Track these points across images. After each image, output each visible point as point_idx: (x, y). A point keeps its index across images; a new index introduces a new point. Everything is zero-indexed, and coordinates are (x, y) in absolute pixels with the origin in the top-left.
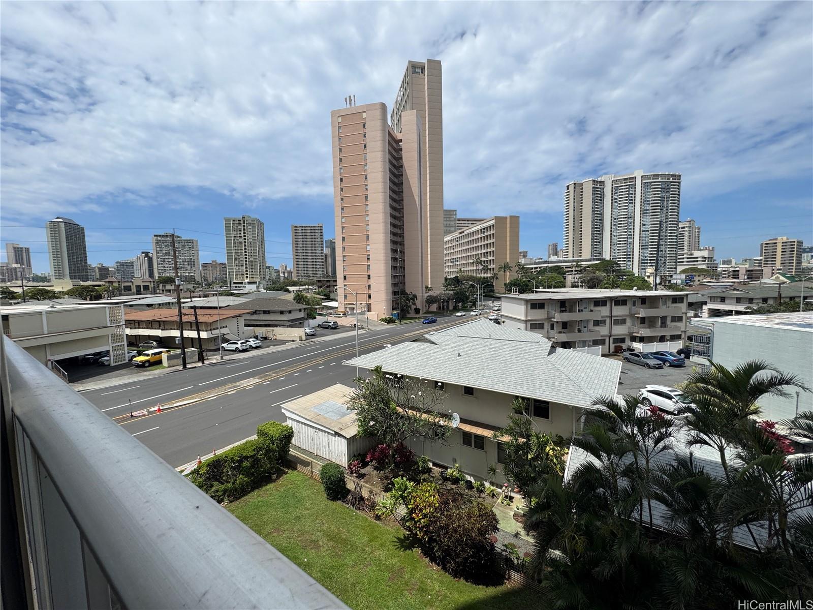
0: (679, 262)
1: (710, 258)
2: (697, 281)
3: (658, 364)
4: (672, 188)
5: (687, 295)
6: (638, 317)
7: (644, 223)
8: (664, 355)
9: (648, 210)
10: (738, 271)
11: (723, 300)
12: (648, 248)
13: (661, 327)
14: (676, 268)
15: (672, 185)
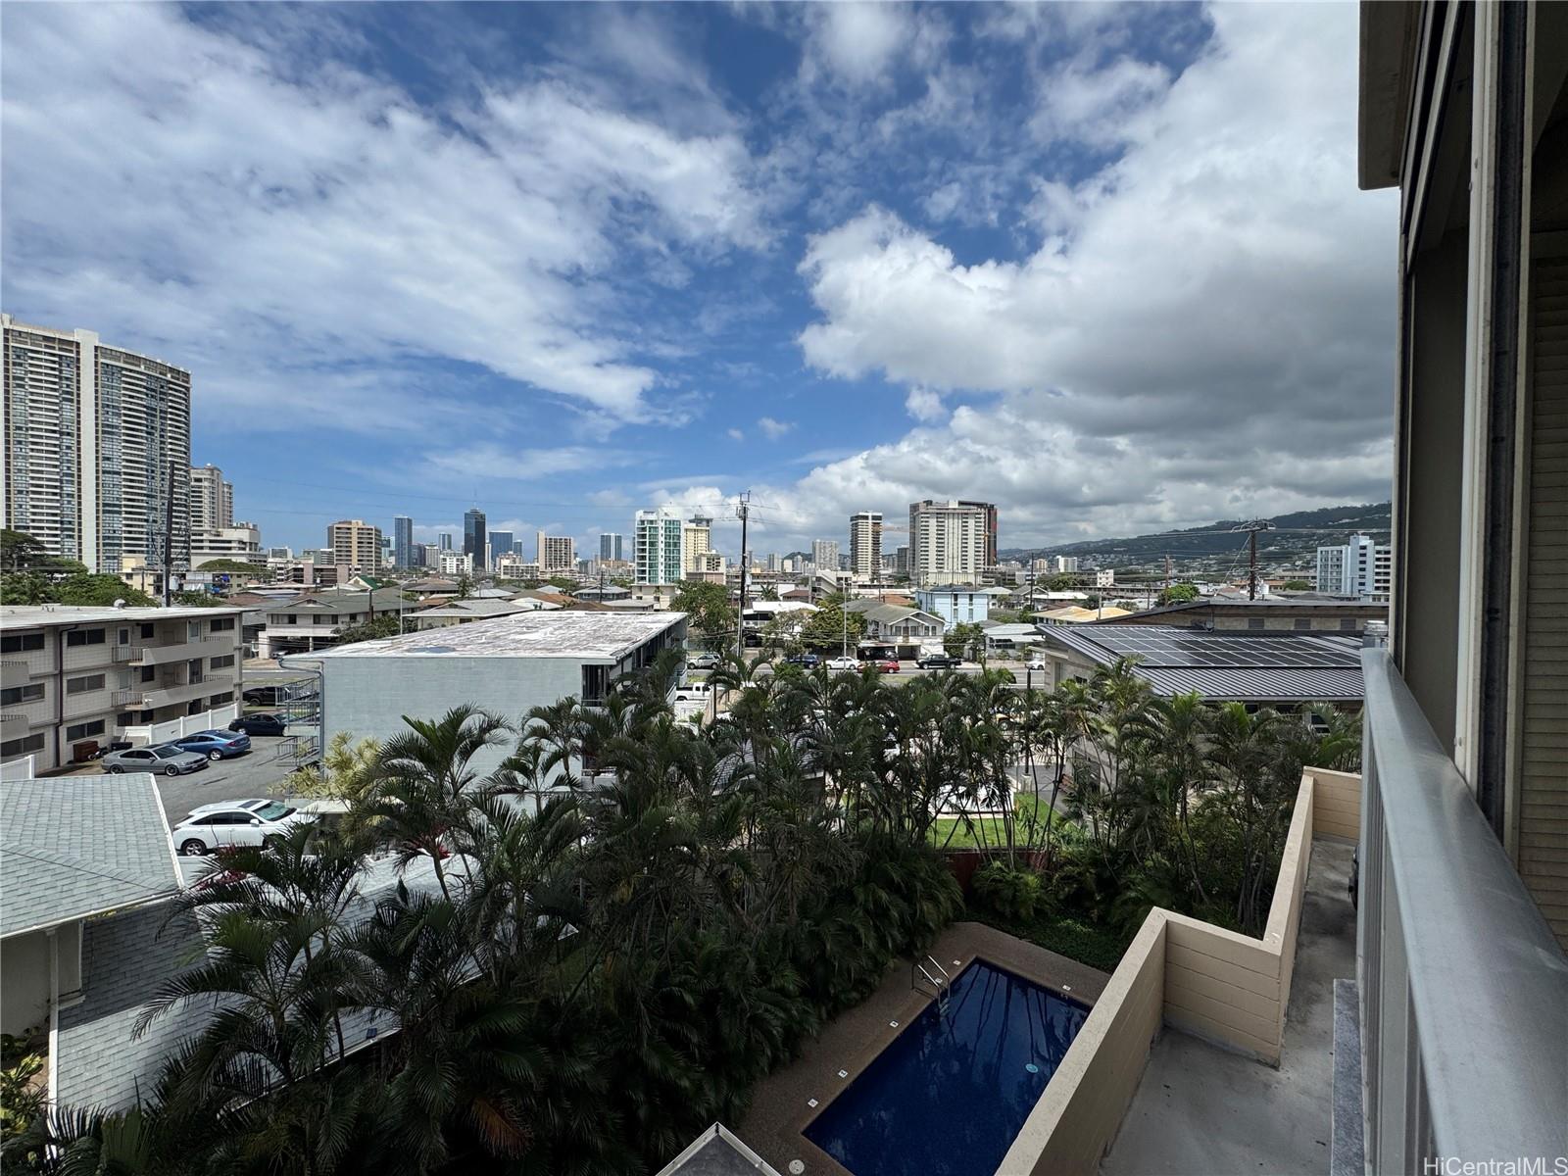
0: (194, 548)
1: (253, 545)
2: (235, 586)
3: (196, 762)
4: (171, 395)
5: (240, 614)
6: (136, 668)
7: (108, 454)
8: (207, 739)
9: (117, 427)
10: (302, 569)
11: (292, 620)
12: (120, 513)
13: (192, 682)
14: (188, 560)
15: (171, 389)
